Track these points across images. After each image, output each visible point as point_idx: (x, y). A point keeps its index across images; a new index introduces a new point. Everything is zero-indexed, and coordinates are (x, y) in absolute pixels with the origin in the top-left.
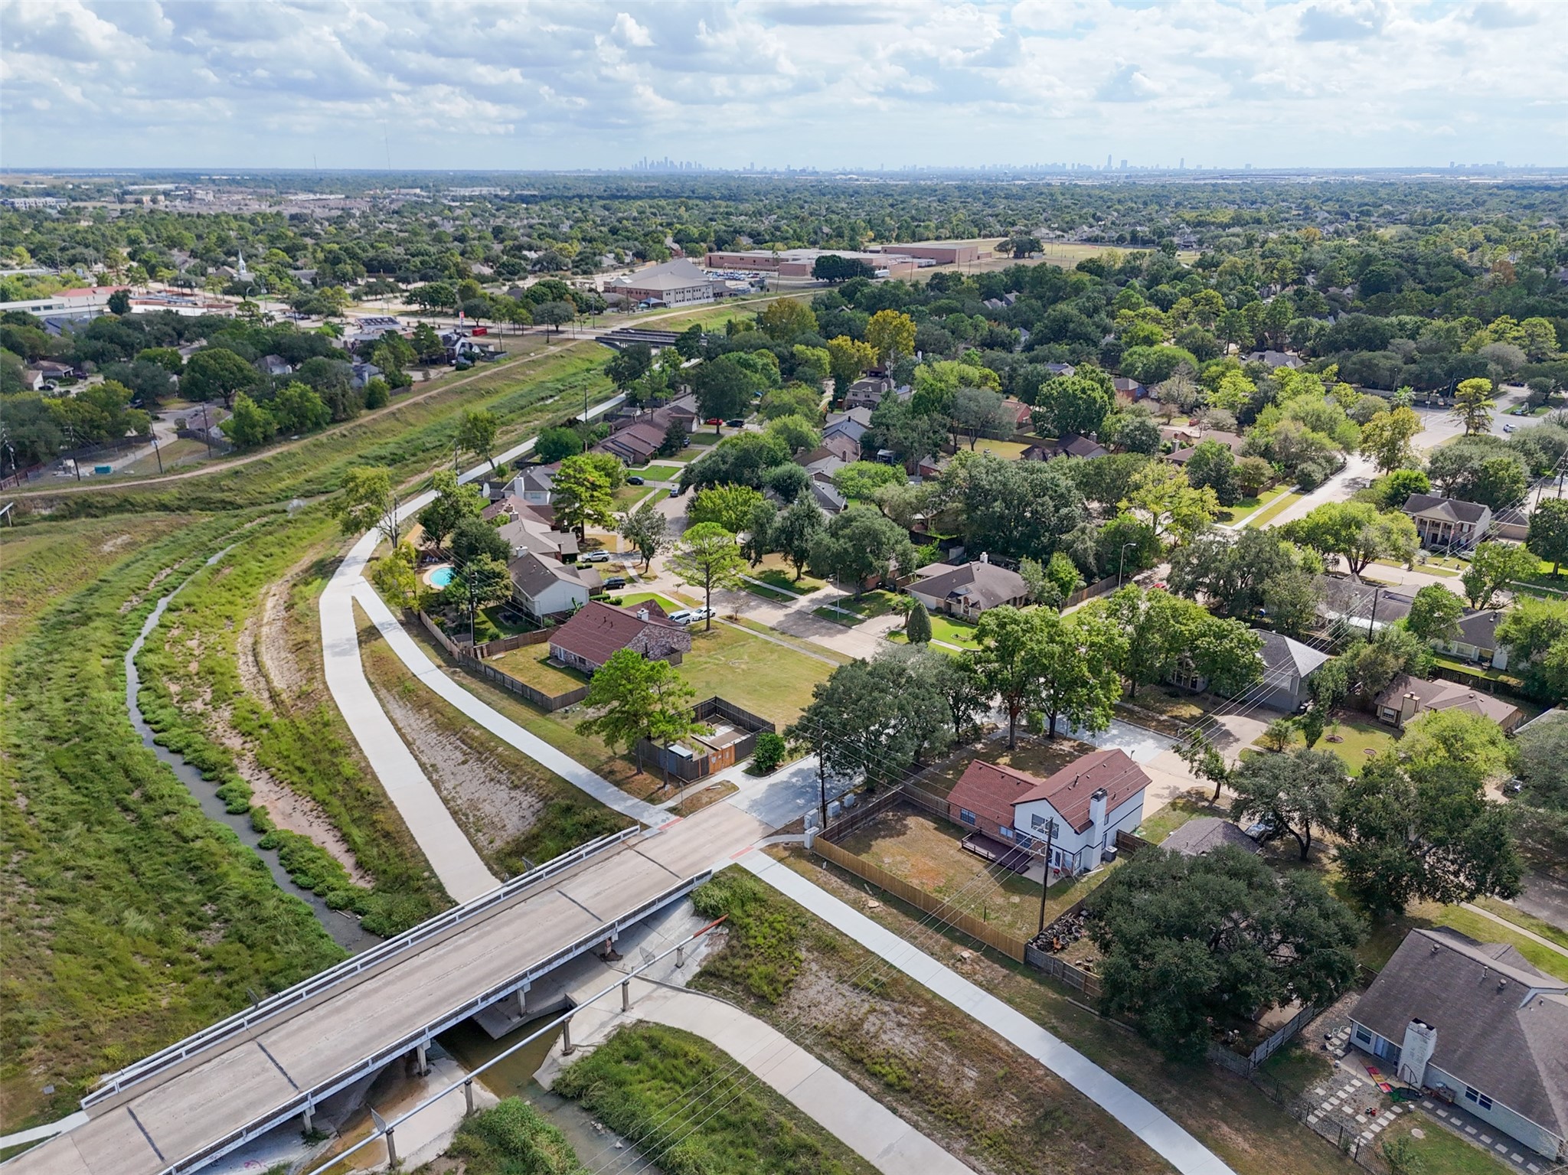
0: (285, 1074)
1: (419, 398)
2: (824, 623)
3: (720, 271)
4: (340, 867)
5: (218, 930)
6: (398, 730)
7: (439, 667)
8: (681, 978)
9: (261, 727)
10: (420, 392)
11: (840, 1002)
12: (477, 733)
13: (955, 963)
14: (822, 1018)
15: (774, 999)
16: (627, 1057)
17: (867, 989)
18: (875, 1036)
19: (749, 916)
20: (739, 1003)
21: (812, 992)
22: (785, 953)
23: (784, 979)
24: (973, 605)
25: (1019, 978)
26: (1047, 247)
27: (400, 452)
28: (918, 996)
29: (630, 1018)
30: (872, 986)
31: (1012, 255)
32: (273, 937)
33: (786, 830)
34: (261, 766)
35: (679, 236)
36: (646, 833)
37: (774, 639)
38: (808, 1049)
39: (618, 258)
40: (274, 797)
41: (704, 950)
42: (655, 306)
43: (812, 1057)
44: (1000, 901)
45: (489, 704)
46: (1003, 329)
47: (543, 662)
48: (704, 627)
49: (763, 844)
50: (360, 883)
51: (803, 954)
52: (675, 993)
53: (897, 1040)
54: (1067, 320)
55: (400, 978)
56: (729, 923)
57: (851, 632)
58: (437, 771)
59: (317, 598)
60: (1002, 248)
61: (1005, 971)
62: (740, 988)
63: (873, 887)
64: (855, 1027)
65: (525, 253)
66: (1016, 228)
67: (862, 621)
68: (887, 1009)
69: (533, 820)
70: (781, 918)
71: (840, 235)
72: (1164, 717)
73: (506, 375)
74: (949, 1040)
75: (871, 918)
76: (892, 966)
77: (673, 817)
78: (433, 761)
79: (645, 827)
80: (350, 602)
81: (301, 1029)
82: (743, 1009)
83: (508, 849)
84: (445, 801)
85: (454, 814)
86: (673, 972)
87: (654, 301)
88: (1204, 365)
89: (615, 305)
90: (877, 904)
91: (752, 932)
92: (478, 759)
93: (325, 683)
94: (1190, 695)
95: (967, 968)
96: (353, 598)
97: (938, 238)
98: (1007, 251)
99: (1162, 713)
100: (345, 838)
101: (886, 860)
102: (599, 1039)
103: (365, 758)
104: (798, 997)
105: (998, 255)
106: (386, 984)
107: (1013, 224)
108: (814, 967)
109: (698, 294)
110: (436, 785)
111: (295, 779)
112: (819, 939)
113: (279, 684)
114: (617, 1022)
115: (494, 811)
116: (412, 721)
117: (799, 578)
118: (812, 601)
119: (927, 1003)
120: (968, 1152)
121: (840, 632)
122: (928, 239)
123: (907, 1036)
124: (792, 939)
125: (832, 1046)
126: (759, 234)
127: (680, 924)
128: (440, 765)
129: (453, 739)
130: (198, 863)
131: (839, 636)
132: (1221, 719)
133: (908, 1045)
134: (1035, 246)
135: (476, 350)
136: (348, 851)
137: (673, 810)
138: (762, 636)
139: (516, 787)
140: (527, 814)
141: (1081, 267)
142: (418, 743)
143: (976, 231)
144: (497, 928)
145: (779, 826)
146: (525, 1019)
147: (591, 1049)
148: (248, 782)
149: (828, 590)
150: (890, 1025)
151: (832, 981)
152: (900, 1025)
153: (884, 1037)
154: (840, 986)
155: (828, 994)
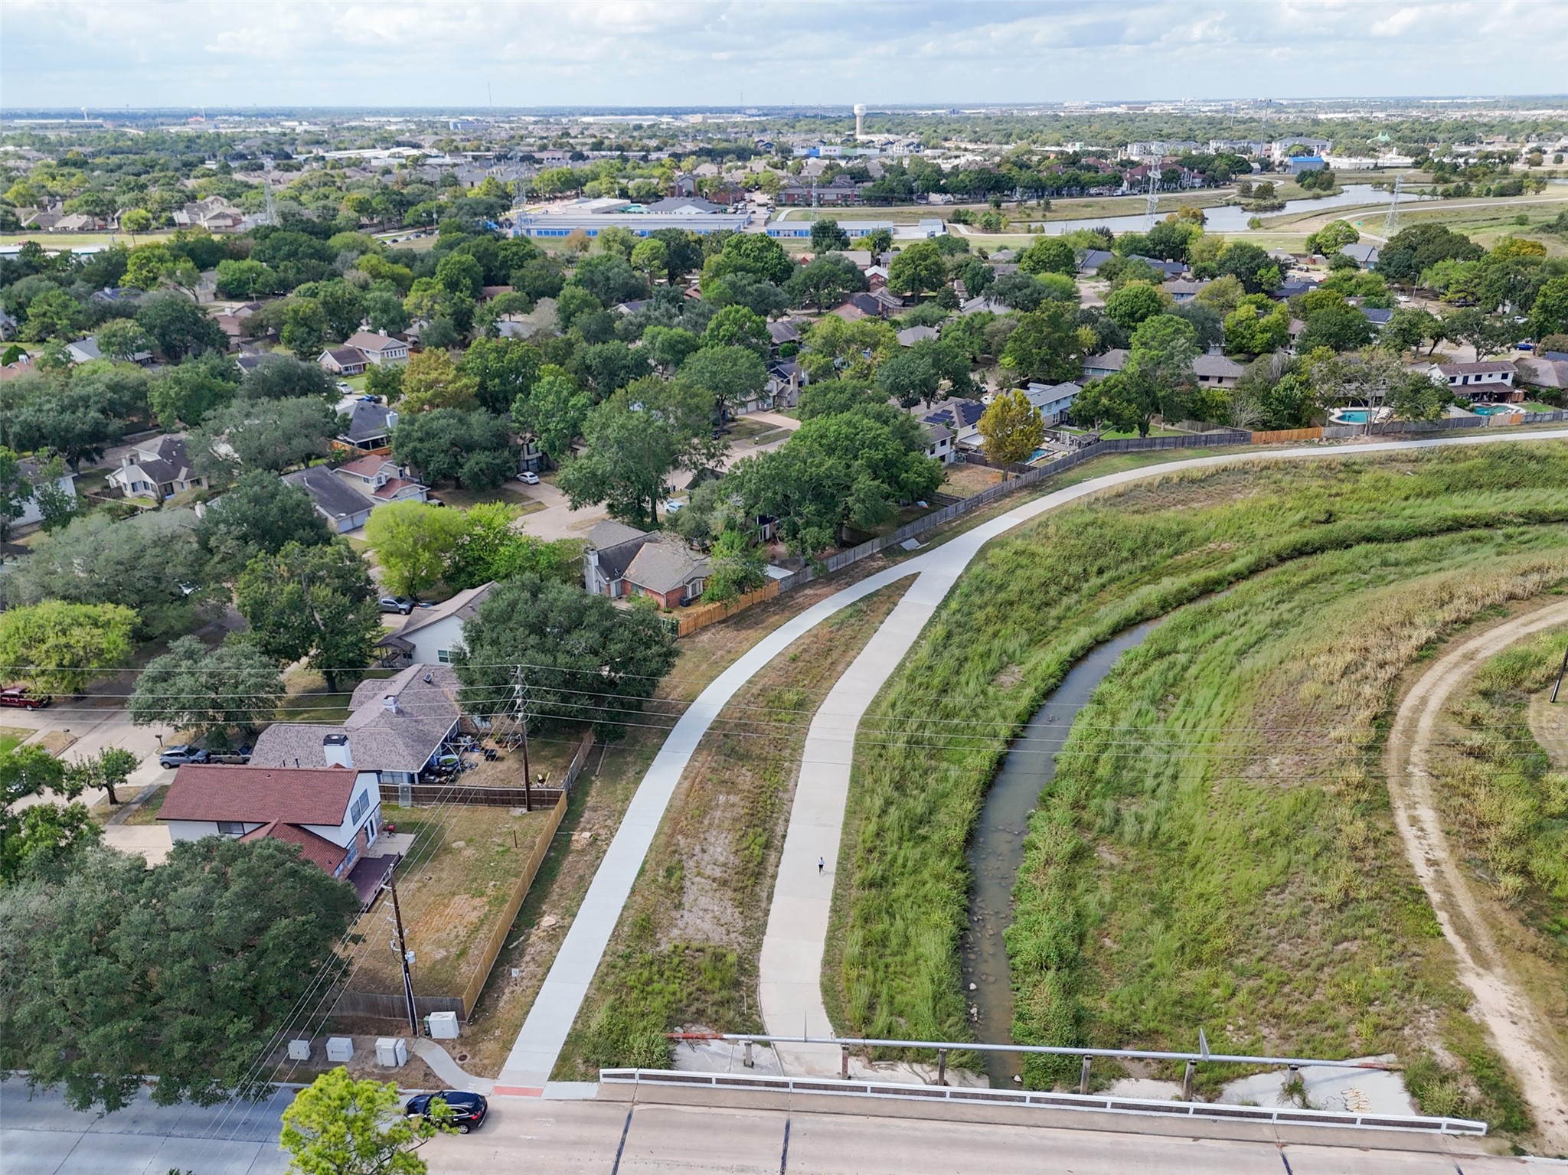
8: (765, 1053)
11: (704, 902)
13: (597, 848)
14: (729, 911)
17: (680, 881)
18: (725, 865)
20: (753, 991)
21: (707, 926)
28: (668, 844)
30: (673, 881)
38: (767, 913)
41: (716, 1045)
43: (773, 907)
44: (471, 851)
51: (666, 947)
52: (783, 1051)
53: (719, 850)
61: (587, 814)
62: (736, 994)
63: (511, 937)
64: (722, 882)
68: (692, 863)
70: (630, 981)
75: (574, 915)
76: (640, 874)
82: (756, 986)
86: (762, 1067)
90: (546, 921)
91: (669, 997)
95: (603, 831)
104: (718, 936)
108: (676, 932)
112: (637, 940)
119: (671, 836)
120: (786, 791)
124: (654, 960)
125: (753, 894)
133: (720, 842)
150: (706, 857)
151: (686, 913)
152: (704, 851)
153: (722, 859)
154: (687, 906)
155: (701, 913)
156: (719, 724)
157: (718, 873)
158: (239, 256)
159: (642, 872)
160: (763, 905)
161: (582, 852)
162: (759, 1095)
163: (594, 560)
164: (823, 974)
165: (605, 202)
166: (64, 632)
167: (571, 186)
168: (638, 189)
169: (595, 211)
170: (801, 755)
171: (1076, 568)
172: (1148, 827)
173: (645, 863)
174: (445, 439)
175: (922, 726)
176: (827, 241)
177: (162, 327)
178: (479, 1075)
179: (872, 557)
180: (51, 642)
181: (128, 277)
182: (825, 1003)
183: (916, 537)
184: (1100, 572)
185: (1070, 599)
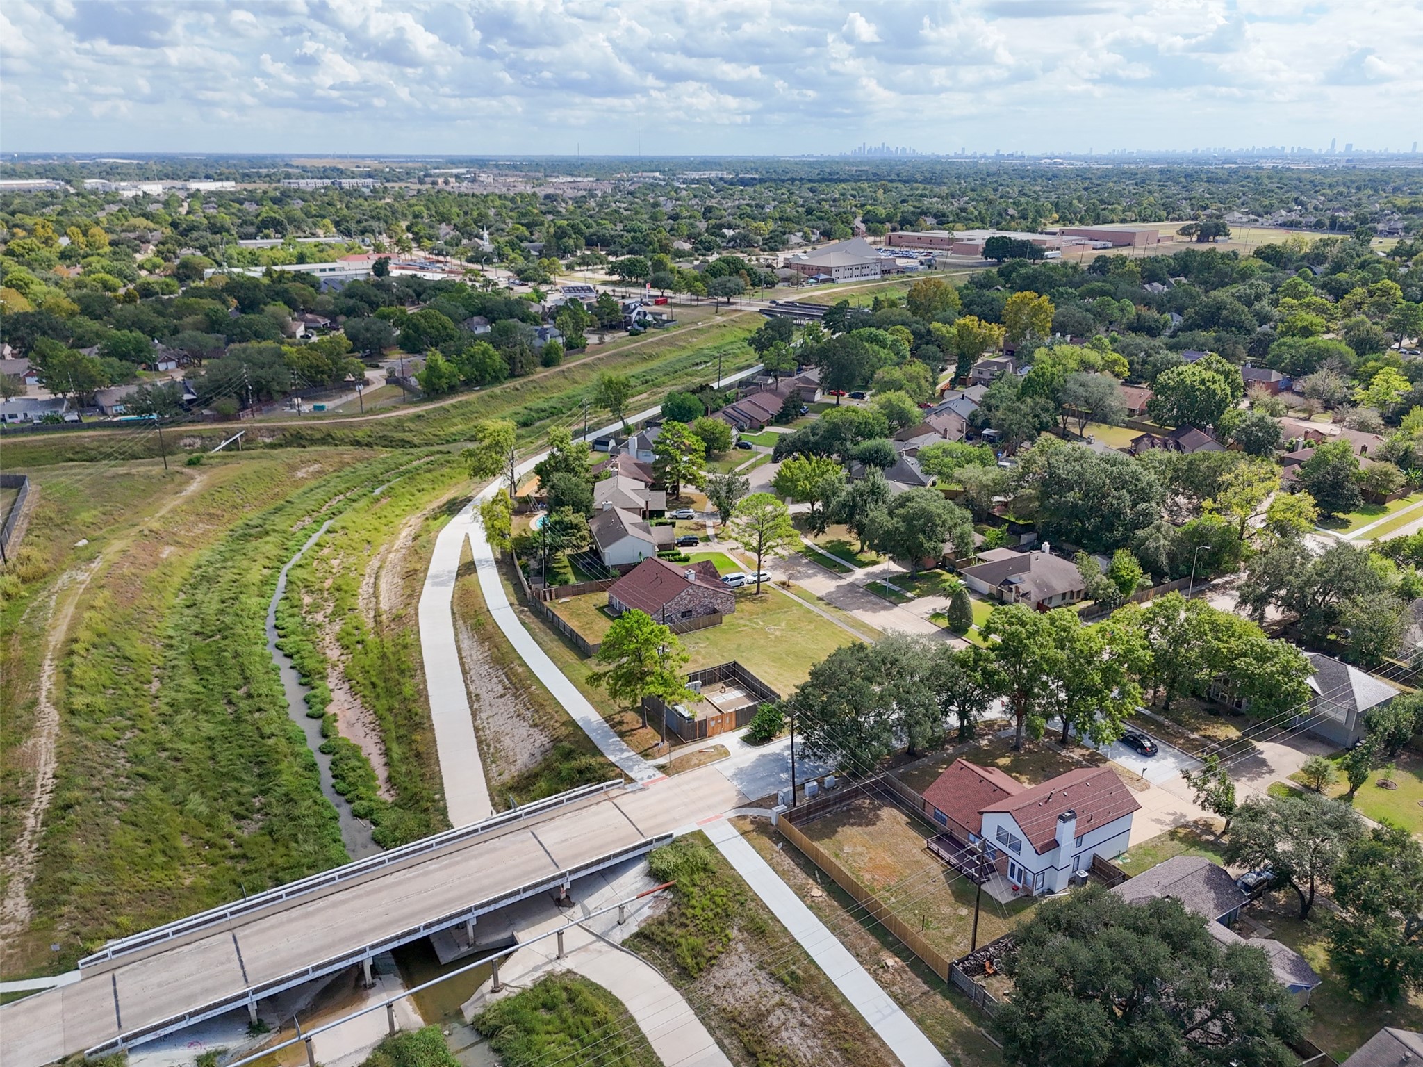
0: (243, 967)
1: (589, 360)
2: (872, 598)
3: (897, 250)
4: (374, 778)
5: (258, 821)
6: (461, 658)
7: (511, 605)
8: (619, 935)
9: (358, 642)
10: (593, 353)
11: (753, 988)
12: (520, 670)
13: (876, 969)
14: (733, 1001)
15: (694, 972)
16: (544, 1005)
17: (784, 983)
18: (776, 1032)
19: (694, 885)
20: (664, 971)
21: (731, 973)
22: (717, 929)
23: (708, 955)
24: (1024, 595)
25: (938, 997)
26: (1234, 232)
27: (560, 406)
28: (829, 998)
29: (560, 967)
30: (787, 978)
31: (1195, 238)
32: (295, 835)
33: (759, 804)
34: (347, 678)
35: (867, 217)
36: (629, 787)
37: (819, 609)
38: (711, 1031)
39: (806, 238)
40: (346, 706)
41: (646, 912)
42: (824, 281)
43: (711, 1040)
44: (946, 910)
45: (539, 644)
46: (1152, 314)
47: (601, 609)
48: (755, 590)
49: (732, 814)
50: (385, 795)
51: (733, 933)
52: (611, 948)
53: (796, 1040)
54: (1220, 306)
55: (368, 894)
56: (672, 888)
57: (896, 610)
58: (478, 701)
59: (438, 532)
60: (1185, 231)
61: (926, 988)
62: (669, 955)
63: (824, 875)
64: (761, 1017)
65: (725, 231)
66: (1208, 212)
67: (910, 600)
68: (795, 1005)
69: (540, 758)
70: (723, 892)
71: (1024, 217)
72: (1196, 736)
73: (671, 342)
74: (844, 1051)
75: (810, 908)
76: (812, 961)
77: (659, 775)
78: (478, 691)
79: (632, 780)
80: (463, 538)
81: (273, 927)
82: (665, 977)
83: (511, 783)
84: (476, 730)
85: (480, 743)
86: (614, 927)
87: (823, 276)
88: (1362, 359)
89: (787, 280)
90: (820, 893)
91: (693, 902)
92: (514, 695)
93: (417, 609)
94: (1233, 715)
95: (888, 977)
96: (467, 536)
97: (1123, 221)
98: (1190, 234)
99: (1193, 730)
100: (386, 753)
101: (846, 849)
102: (528, 982)
103: (425, 682)
104: (719, 976)
105: (1181, 238)
106: (355, 898)
107: (1205, 208)
108: (741, 947)
109: (865, 271)
110: (474, 714)
111: (366, 693)
112: (752, 920)
113: (384, 606)
114: (548, 968)
115: (512, 744)
116: (473, 652)
117: (862, 550)
118: (868, 575)
119: (835, 1007)
121: (885, 608)
122: (1113, 222)
123: (805, 1039)
124: (728, 916)
125: (734, 1033)
126: (944, 215)
127: (633, 880)
128: (484, 695)
129: (500, 672)
130: (264, 759)
131: (883, 613)
132: (1260, 746)
133: (804, 1048)
134: (1220, 230)
135: (649, 318)
136: (386, 764)
137: (661, 768)
138: (807, 605)
139: (535, 725)
140: (538, 753)
141: (1259, 253)
142: (472, 672)
143: (1164, 214)
144: (466, 860)
145: (754, 798)
146: (473, 950)
147: (518, 991)
148: (332, 690)
149: (888, 565)
150: (793, 1022)
151: (752, 966)
152: (802, 1024)
153: (784, 1034)
154: (758, 972)
155: (745, 978)
161: (877, 952)
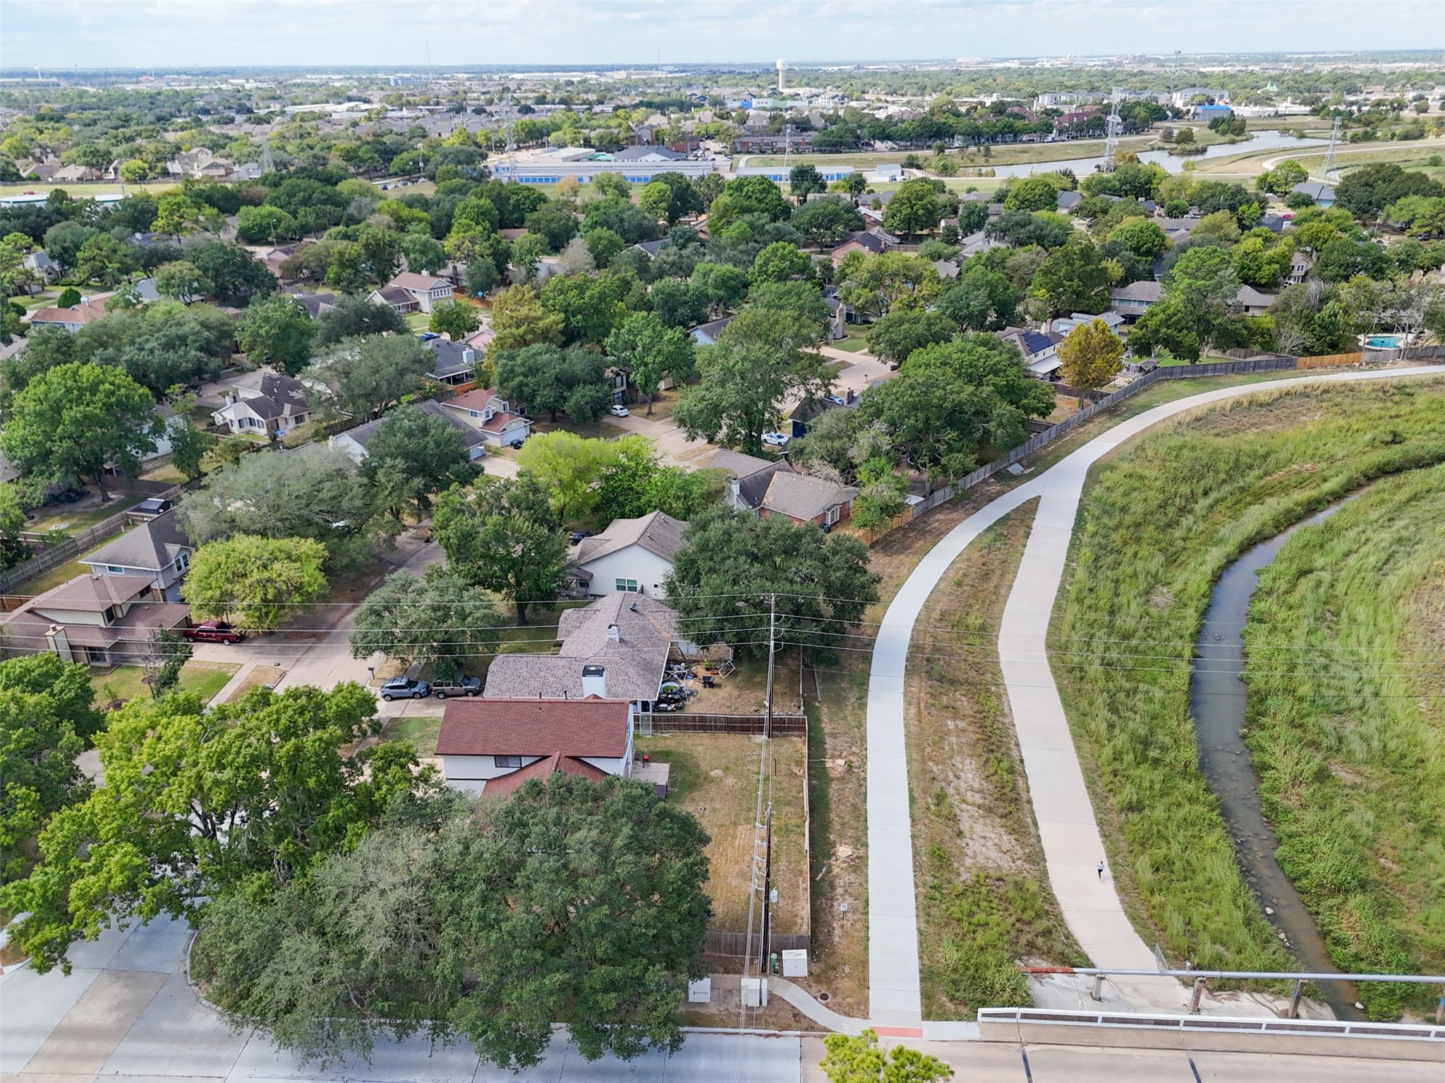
11: (979, 829)
13: (856, 773)
14: (1005, 838)
18: (981, 791)
20: (1060, 919)
21: (993, 854)
28: (924, 771)
53: (970, 776)
68: (952, 790)
75: (865, 844)
82: (1061, 914)
95: (852, 759)
120: (1004, 715)
125: (1019, 820)
147: (1260, 999)
150: (962, 784)
151: (969, 841)
152: (957, 777)
153: (976, 785)
154: (967, 834)
155: (982, 841)
156: (915, 649)
157: (978, 799)
158: (256, 202)
159: (912, 800)
160: (1033, 831)
161: (841, 779)
162: (1149, 1034)
163: (736, 488)
164: (1122, 901)
165: (571, 151)
166: (265, 566)
167: (535, 136)
168: (601, 138)
169: (565, 159)
170: (1002, 678)
171: (1185, 489)
172: (1376, 744)
173: (911, 790)
174: (550, 374)
175: (1107, 649)
176: (806, 184)
177: (215, 270)
178: (848, 1015)
179: (985, 481)
180: (256, 576)
181: (160, 223)
182: (1136, 931)
183: (1019, 461)
184: (1206, 494)
185: (1187, 521)
